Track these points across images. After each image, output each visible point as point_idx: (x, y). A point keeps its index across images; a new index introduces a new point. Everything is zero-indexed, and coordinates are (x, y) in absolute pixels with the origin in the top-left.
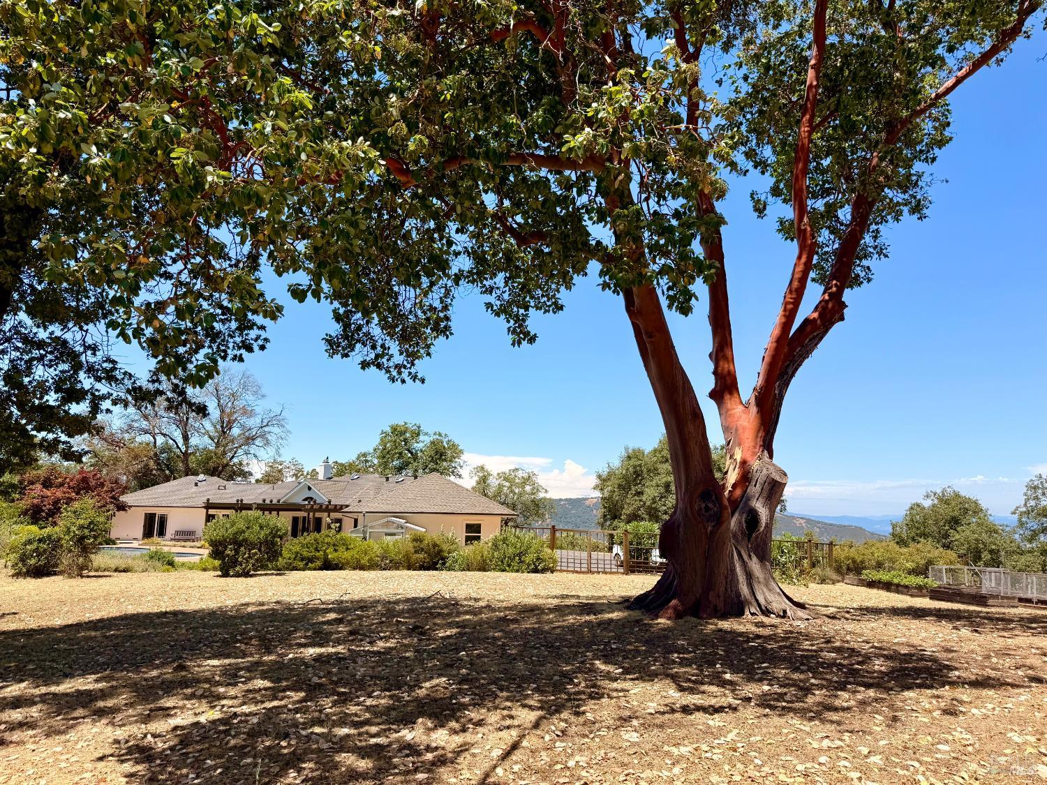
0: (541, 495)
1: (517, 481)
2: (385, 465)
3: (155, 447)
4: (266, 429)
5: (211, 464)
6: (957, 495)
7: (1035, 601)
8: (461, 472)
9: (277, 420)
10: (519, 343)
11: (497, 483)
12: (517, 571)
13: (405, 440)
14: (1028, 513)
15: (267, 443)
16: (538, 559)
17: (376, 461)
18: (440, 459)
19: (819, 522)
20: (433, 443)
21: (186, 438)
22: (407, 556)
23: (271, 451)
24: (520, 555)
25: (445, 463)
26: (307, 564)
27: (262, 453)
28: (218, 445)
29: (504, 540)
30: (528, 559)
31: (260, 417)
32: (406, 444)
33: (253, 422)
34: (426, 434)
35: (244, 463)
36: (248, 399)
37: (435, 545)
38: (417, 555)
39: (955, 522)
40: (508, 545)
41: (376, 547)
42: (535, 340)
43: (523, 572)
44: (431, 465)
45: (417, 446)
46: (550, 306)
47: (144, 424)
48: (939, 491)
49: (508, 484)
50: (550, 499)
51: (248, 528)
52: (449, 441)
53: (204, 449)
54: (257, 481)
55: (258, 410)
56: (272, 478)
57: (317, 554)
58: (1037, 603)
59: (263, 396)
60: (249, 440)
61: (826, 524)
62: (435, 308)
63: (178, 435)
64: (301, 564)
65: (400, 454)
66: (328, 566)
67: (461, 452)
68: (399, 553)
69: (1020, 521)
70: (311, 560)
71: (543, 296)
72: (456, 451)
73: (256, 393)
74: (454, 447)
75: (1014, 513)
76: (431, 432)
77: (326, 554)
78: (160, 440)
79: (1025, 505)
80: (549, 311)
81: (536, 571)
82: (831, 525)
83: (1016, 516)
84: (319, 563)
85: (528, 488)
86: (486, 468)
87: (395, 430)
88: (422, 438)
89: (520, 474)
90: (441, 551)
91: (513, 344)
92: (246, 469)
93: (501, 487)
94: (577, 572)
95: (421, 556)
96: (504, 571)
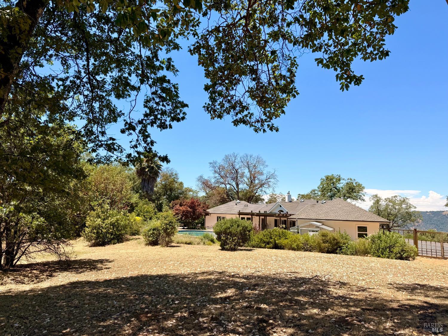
0: (412, 210)
1: (397, 202)
2: (323, 195)
3: (226, 189)
4: (269, 180)
5: (248, 196)
8: (364, 198)
9: (273, 176)
10: (347, 87)
11: (385, 203)
12: (388, 258)
13: (333, 183)
15: (269, 186)
16: (402, 250)
17: (320, 193)
18: (352, 192)
20: (347, 184)
21: (237, 185)
22: (319, 244)
23: (271, 189)
24: (390, 247)
25: (355, 194)
26: (266, 245)
27: (267, 191)
28: (250, 188)
29: (379, 237)
30: (396, 250)
31: (265, 175)
32: (333, 185)
33: (263, 178)
34: (344, 179)
35: (261, 195)
36: (260, 168)
37: (334, 239)
38: (324, 244)
40: (381, 241)
41: (301, 238)
42: (360, 81)
43: (392, 258)
44: (347, 195)
45: (340, 186)
46: (377, 54)
47: (222, 180)
49: (391, 204)
50: (418, 212)
51: (232, 226)
52: (356, 183)
53: (245, 189)
54: (266, 203)
55: (265, 172)
56: (272, 201)
57: (271, 240)
59: (267, 166)
60: (262, 185)
62: (284, 76)
63: (234, 184)
64: (263, 245)
65: (331, 189)
66: (276, 247)
67: (364, 188)
68: (315, 242)
70: (268, 243)
71: (369, 46)
72: (361, 188)
73: (263, 165)
74: (359, 185)
76: (346, 178)
77: (275, 241)
78: (228, 186)
80: (376, 59)
81: (401, 258)
84: (271, 245)
85: (404, 206)
86: (378, 196)
87: (328, 178)
88: (341, 181)
89: (398, 198)
90: (338, 243)
91: (342, 88)
92: (262, 198)
93: (387, 205)
94: (434, 258)
95: (327, 245)
96: (379, 256)
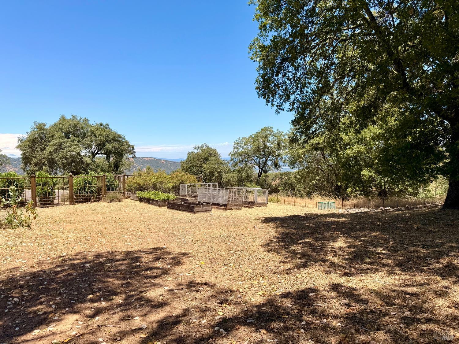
6: (208, 147)
7: (221, 205)
14: (234, 154)
19: (170, 161)
39: (206, 160)
48: (200, 146)
58: (222, 206)
61: (173, 162)
69: (231, 158)
75: (229, 155)
79: (234, 151)
82: (175, 162)
83: (230, 156)
